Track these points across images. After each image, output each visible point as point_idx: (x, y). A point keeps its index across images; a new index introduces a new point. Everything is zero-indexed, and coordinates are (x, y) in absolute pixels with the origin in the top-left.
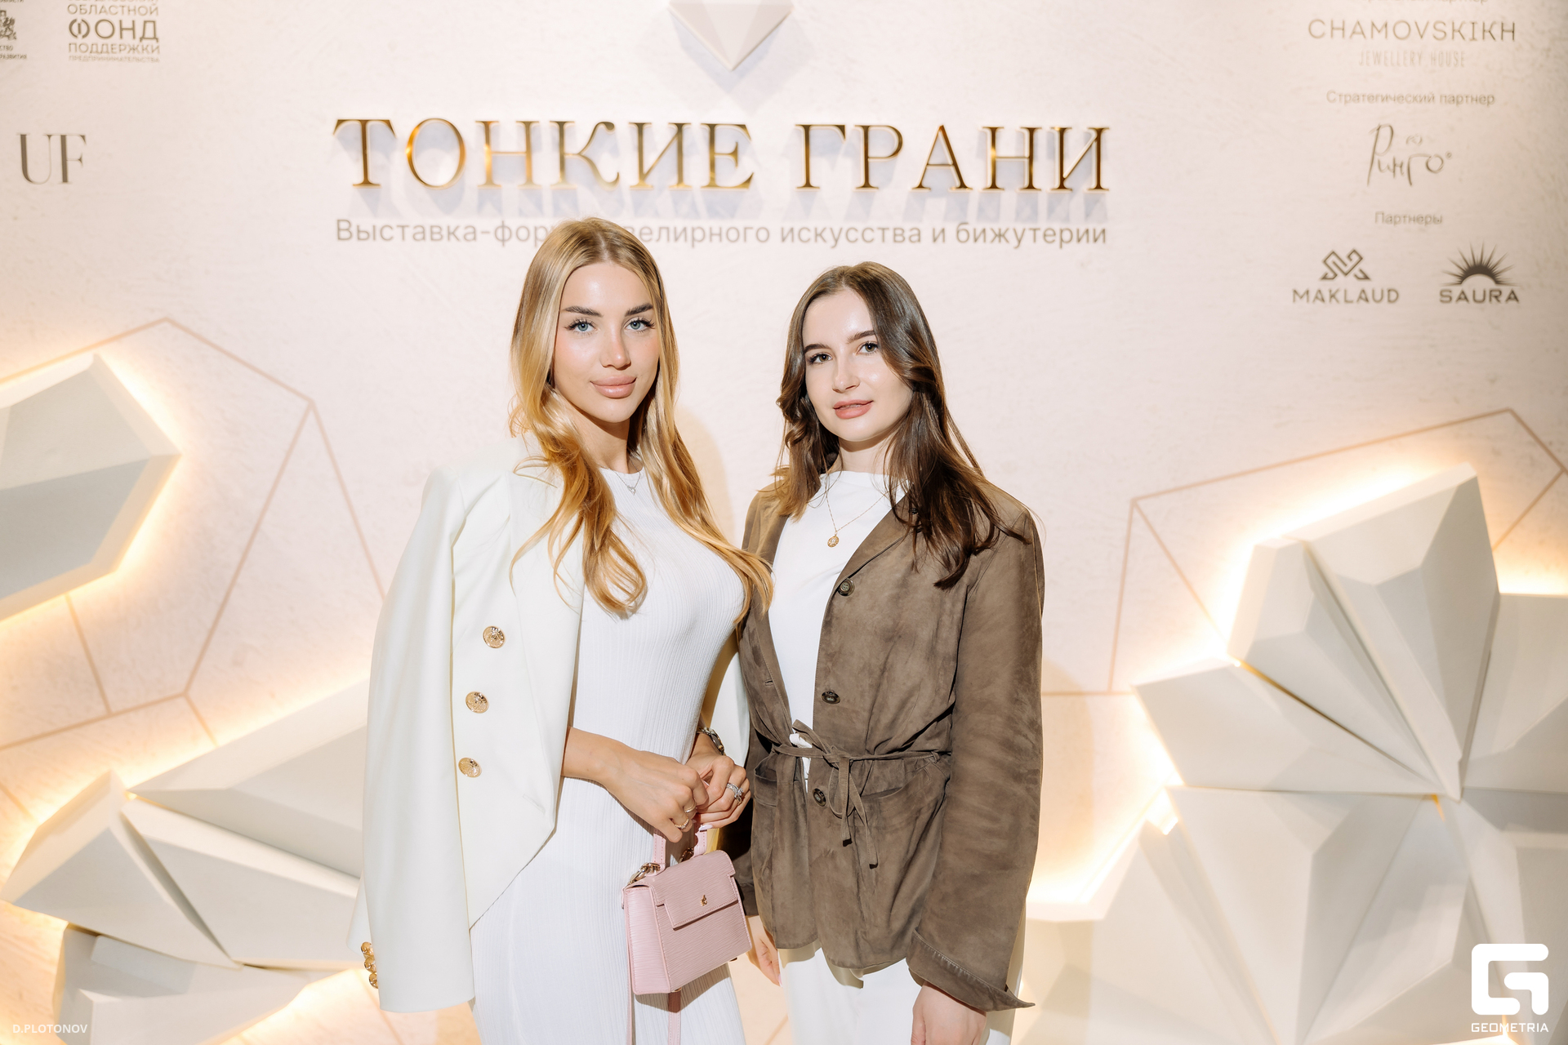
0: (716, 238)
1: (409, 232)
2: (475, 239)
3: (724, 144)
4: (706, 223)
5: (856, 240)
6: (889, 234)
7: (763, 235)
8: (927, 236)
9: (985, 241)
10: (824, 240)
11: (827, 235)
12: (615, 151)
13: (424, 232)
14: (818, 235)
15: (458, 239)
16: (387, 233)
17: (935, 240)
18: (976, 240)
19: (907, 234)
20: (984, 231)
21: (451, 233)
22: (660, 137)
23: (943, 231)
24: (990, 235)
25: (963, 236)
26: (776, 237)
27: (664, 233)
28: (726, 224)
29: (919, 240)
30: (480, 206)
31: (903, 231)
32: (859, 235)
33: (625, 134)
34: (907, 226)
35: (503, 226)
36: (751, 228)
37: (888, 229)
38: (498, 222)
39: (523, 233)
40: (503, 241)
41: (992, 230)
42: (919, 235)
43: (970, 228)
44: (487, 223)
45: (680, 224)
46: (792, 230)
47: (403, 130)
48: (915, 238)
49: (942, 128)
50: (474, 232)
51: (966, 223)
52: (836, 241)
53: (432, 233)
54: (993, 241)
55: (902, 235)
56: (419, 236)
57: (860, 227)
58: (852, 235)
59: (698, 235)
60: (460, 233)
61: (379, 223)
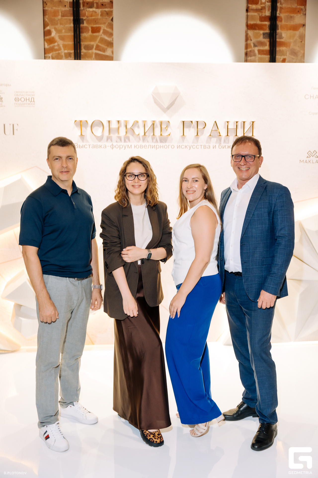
0: (162, 148)
1: (91, 146)
2: (106, 148)
3: (164, 126)
4: (160, 144)
5: (195, 148)
6: (203, 147)
7: (173, 147)
8: (211, 147)
9: (225, 148)
10: (187, 148)
11: (188, 147)
12: (138, 127)
13: (94, 146)
14: (186, 147)
15: (102, 148)
16: (86, 146)
17: (213, 148)
18: (223, 148)
19: (207, 147)
20: (225, 146)
21: (100, 146)
22: (149, 124)
23: (215, 146)
24: (227, 147)
25: (220, 147)
26: (176, 147)
27: (150, 146)
28: (164, 144)
29: (210, 148)
30: (107, 140)
31: (206, 146)
32: (195, 147)
33: (141, 124)
34: (207, 145)
35: (112, 145)
36: (170, 145)
37: (202, 145)
38: (111, 144)
39: (117, 146)
40: (112, 148)
41: (227, 146)
42: (210, 146)
43: (222, 145)
44: (109, 144)
45: (153, 144)
46: (180, 146)
47: (90, 123)
48: (209, 148)
49: (215, 122)
50: (106, 146)
51: (221, 144)
52: (190, 148)
53: (96, 146)
54: (227, 148)
55: (206, 147)
56: (93, 147)
57: (196, 145)
58: (194, 147)
59: (158, 147)
60: (102, 146)
61: (84, 144)
